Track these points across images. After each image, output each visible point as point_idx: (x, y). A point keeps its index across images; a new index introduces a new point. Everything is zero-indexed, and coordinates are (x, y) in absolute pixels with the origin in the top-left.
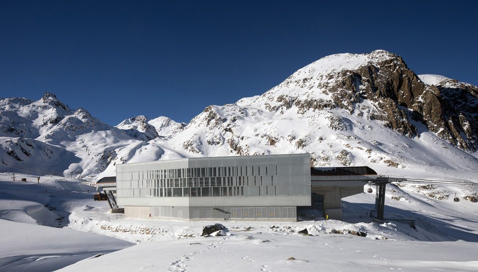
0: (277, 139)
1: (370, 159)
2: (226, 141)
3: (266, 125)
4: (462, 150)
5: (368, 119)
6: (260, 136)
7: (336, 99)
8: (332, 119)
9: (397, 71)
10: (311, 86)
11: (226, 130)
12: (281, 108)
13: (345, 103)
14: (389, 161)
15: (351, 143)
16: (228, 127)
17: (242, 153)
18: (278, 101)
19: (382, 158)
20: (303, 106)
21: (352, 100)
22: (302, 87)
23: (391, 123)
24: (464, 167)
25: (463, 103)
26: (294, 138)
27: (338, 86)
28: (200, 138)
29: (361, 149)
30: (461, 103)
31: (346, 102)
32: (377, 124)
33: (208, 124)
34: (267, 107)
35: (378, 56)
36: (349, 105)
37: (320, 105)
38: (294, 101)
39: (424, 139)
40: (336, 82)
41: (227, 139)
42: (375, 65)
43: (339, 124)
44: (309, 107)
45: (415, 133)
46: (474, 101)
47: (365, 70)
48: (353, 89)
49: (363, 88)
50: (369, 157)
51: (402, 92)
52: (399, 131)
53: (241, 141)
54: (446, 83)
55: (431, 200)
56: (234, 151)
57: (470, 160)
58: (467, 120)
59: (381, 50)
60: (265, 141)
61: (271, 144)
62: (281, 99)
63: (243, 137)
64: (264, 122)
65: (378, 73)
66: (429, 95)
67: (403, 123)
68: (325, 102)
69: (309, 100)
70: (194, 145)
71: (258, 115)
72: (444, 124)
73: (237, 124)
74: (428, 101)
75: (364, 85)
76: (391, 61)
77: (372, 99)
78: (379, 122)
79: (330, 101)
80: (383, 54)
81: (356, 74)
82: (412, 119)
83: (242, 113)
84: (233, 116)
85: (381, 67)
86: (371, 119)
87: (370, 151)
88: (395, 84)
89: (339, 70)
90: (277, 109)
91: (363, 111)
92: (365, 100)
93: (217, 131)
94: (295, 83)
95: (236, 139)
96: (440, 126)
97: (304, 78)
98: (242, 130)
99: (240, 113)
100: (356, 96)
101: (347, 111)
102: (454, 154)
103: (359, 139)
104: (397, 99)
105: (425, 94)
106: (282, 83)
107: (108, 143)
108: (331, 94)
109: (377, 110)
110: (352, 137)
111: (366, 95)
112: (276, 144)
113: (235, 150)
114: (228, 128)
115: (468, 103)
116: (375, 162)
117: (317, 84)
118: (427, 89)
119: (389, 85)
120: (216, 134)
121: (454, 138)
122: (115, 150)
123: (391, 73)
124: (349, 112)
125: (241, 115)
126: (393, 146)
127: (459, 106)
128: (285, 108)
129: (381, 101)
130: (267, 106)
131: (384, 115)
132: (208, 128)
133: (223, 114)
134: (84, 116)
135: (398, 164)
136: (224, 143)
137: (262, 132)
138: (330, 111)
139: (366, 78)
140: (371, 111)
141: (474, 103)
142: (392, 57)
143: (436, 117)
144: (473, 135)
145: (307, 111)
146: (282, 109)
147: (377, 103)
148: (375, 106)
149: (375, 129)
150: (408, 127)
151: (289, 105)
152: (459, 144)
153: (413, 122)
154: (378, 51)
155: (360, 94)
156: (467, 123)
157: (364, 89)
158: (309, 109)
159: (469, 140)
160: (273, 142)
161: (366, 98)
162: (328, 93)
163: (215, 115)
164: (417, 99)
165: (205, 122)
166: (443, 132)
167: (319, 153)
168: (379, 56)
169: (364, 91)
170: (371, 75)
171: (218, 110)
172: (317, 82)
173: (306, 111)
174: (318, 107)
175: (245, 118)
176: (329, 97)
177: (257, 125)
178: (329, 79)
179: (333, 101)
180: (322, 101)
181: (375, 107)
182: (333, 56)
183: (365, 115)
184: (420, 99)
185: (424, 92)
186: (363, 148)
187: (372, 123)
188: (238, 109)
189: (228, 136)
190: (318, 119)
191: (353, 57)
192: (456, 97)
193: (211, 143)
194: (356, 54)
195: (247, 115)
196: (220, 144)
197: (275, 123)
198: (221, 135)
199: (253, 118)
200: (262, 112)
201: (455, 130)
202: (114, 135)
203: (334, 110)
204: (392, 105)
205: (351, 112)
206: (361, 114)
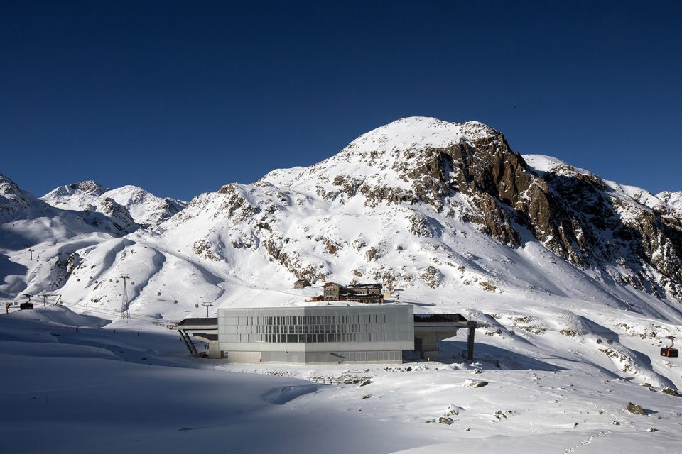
0: (339, 245)
1: (463, 279)
2: (261, 244)
3: (322, 222)
4: (574, 265)
5: (460, 220)
6: (313, 239)
7: (419, 190)
8: (414, 220)
9: (497, 154)
10: (382, 166)
11: (261, 226)
12: (340, 195)
13: (431, 196)
14: (485, 284)
15: (439, 256)
16: (262, 222)
17: (289, 263)
18: (336, 184)
19: (477, 280)
20: (372, 195)
21: (440, 192)
22: (370, 165)
23: (489, 227)
24: (573, 289)
25: (579, 199)
26: (363, 245)
27: (422, 171)
28: (220, 237)
29: (452, 265)
30: (576, 200)
31: (432, 194)
32: (472, 229)
33: (231, 215)
34: (319, 192)
35: (473, 130)
36: (435, 199)
37: (397, 197)
38: (359, 185)
39: (529, 250)
40: (418, 164)
41: (262, 240)
42: (469, 144)
43: (422, 228)
44: (382, 198)
45: (519, 242)
46: (592, 198)
47: (457, 151)
48: (441, 176)
49: (454, 176)
50: (462, 277)
51: (504, 184)
52: (499, 238)
53: (285, 244)
54: (559, 170)
55: (527, 334)
56: (274, 260)
57: (581, 280)
58: (580, 226)
59: (477, 123)
60: (321, 246)
61: (331, 252)
62: (339, 180)
63: (289, 239)
64: (319, 217)
65: (474, 156)
66: (537, 191)
67: (504, 228)
68: (404, 191)
69: (382, 187)
70: (212, 249)
71: (307, 204)
72: (554, 231)
73: (277, 217)
74: (535, 199)
75: (456, 172)
76: (490, 140)
77: (465, 192)
78: (474, 225)
79: (411, 192)
80: (479, 128)
81: (445, 154)
82: (516, 222)
83: (283, 200)
84: (270, 205)
85: (477, 147)
86: (465, 221)
87: (462, 269)
88: (495, 173)
89: (422, 146)
90: (335, 197)
91: (454, 208)
92: (457, 193)
93: (246, 228)
94: (360, 157)
95: (278, 242)
96: (548, 233)
97: (373, 151)
98: (285, 227)
99: (279, 199)
100: (445, 187)
101: (434, 207)
102: (563, 272)
103: (450, 250)
104: (498, 193)
105: (531, 189)
106: (340, 154)
107: (57, 237)
108: (411, 181)
109: (472, 209)
110: (440, 248)
111: (457, 186)
112: (339, 252)
113: (277, 257)
114: (264, 222)
115: (585, 201)
116: (468, 283)
117: (392, 164)
118: (534, 183)
119: (487, 173)
120: (245, 231)
121: (565, 250)
122: (77, 252)
123: (490, 156)
124: (436, 210)
125: (282, 204)
126: (491, 260)
127: (574, 203)
128: (346, 195)
129: (477, 196)
130: (320, 190)
131: (481, 216)
132: (231, 221)
133: (254, 200)
134: (7, 189)
135: (495, 288)
136: (257, 246)
137: (316, 232)
138: (411, 207)
139: (457, 162)
140: (464, 209)
141: (591, 200)
142: (491, 134)
143: (544, 221)
144: (587, 246)
145: (379, 204)
146: (342, 196)
147: (472, 198)
148: (470, 202)
149: (469, 236)
150: (510, 234)
151: (352, 191)
152: (570, 258)
153: (517, 227)
154: (473, 122)
155: (449, 184)
156: (580, 230)
157: (456, 178)
158: (381, 202)
159: (582, 252)
160: (333, 250)
161: (458, 190)
162: (408, 179)
163: (241, 201)
164: (522, 195)
165: (226, 212)
166: (552, 242)
167: (399, 269)
168: (475, 131)
169: (455, 180)
170: (464, 158)
171: (245, 194)
172: (392, 160)
173: (377, 204)
174: (394, 199)
175: (288, 207)
176: (408, 186)
177: (308, 221)
178: (408, 158)
179: (414, 192)
180: (399, 191)
181: (469, 204)
182: (412, 119)
183: (457, 215)
184: (526, 196)
185: (531, 186)
186: (455, 264)
187: (466, 227)
188: (277, 194)
189: (264, 235)
190: (395, 218)
191: (440, 126)
192: (571, 190)
193: (239, 245)
194: (444, 122)
195: (290, 204)
196: (252, 247)
197: (335, 219)
198: (252, 233)
199: (300, 208)
200: (313, 199)
201: (566, 239)
202: (64, 224)
203: (416, 206)
204: (490, 203)
205: (438, 210)
206: (452, 214)
